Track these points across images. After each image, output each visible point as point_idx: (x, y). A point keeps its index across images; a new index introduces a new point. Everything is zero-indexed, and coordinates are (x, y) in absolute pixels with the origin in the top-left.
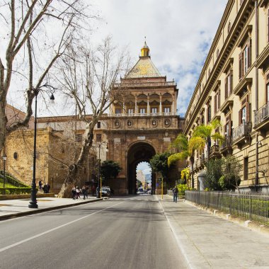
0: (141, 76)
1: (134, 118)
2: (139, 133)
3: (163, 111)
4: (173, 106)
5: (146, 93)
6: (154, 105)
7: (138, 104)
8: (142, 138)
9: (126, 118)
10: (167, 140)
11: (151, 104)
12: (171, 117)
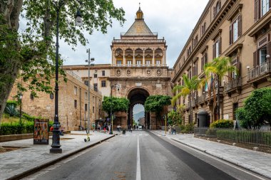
0: (138, 34)
1: (132, 68)
2: (136, 80)
3: (155, 63)
4: (163, 59)
5: (142, 48)
6: (149, 57)
7: (136, 57)
8: (139, 85)
9: (126, 68)
10: (159, 86)
11: (146, 57)
12: (162, 68)
